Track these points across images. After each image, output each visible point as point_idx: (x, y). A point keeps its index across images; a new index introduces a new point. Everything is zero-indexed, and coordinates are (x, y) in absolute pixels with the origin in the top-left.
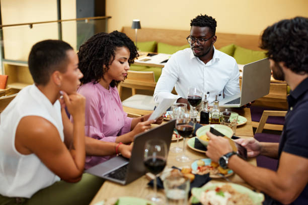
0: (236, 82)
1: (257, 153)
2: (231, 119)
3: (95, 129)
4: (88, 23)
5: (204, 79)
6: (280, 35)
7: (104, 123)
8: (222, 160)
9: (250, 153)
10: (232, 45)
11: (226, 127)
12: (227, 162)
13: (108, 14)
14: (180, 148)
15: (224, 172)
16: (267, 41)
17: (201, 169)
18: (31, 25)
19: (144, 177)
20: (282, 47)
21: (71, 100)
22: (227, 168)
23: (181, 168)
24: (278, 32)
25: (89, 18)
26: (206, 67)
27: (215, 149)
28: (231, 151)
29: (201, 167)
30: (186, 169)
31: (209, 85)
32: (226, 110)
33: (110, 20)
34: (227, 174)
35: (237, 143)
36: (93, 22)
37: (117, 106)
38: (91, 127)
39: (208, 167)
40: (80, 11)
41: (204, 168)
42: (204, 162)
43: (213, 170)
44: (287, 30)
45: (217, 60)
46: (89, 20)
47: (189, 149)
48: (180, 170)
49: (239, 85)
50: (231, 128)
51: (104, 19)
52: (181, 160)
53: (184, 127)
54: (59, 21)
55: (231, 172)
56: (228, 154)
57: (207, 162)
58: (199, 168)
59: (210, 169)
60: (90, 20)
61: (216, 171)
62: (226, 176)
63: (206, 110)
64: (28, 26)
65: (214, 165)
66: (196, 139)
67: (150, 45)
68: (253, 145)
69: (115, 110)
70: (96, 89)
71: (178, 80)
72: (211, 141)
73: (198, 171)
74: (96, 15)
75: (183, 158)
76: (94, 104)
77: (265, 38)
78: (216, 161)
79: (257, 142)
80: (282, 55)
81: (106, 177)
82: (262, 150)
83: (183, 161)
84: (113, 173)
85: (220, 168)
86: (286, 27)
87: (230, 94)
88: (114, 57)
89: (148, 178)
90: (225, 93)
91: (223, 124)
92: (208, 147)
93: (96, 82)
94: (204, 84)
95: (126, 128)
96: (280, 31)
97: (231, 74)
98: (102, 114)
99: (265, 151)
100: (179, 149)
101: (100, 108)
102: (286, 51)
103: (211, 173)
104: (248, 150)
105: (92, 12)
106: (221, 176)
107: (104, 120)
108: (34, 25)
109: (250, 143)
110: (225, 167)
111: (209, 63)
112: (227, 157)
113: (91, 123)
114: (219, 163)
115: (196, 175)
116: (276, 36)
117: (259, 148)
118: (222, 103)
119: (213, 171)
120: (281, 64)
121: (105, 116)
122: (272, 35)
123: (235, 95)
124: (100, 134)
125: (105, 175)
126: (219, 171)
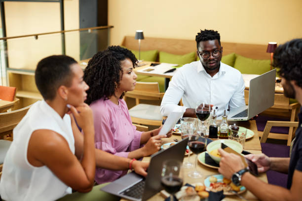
0: (241, 94)
1: (267, 168)
2: (239, 134)
3: (107, 145)
4: (90, 33)
5: (210, 93)
6: (292, 55)
7: (115, 138)
8: (235, 176)
9: (261, 169)
10: (233, 54)
11: (235, 142)
12: (240, 179)
13: (110, 23)
14: (191, 163)
15: (236, 188)
16: (279, 60)
17: (214, 186)
18: (37, 36)
19: (159, 194)
20: (294, 67)
21: (79, 112)
22: (240, 185)
23: (194, 185)
24: (290, 52)
25: (92, 28)
26: (212, 80)
27: (227, 166)
28: (244, 168)
29: (213, 183)
30: (200, 187)
31: (215, 97)
32: (235, 124)
33: (112, 29)
34: (239, 191)
35: (247, 159)
36: (96, 32)
37: (127, 121)
38: (103, 143)
39: (221, 184)
40: (83, 21)
41: (217, 185)
42: (216, 179)
43: (225, 186)
44: (299, 50)
45: (223, 73)
46: (92, 30)
47: (200, 164)
48: (194, 187)
49: (244, 97)
50: (240, 142)
51: (107, 28)
52: (193, 175)
53: (196, 143)
54: (63, 32)
55: (243, 188)
56: (240, 171)
57: (219, 178)
58: (212, 185)
59: (222, 186)
60: (94, 30)
61: (229, 189)
62: (239, 193)
63: (215, 125)
64: (34, 37)
65: (226, 182)
66: (206, 154)
67: (152, 54)
68: (263, 161)
69: (125, 124)
70: (107, 105)
71: (185, 93)
72: (223, 159)
73: (211, 187)
74: (98, 25)
75: (195, 174)
76: (105, 120)
77: (277, 57)
78: (228, 177)
79: (267, 158)
80: (293, 74)
81: (122, 195)
82: (272, 165)
83: (195, 177)
84: (128, 191)
85: (232, 185)
86: (298, 46)
87: (236, 106)
88: (122, 71)
89: (162, 196)
90: (231, 106)
91: (232, 139)
92: (221, 164)
93: (107, 98)
94: (210, 96)
95: (135, 141)
96: (291, 50)
97: (237, 87)
98: (113, 129)
99: (274, 166)
100: (190, 165)
101: (111, 123)
102: (298, 70)
103: (224, 190)
104: (258, 166)
105: (95, 22)
106: (234, 193)
107: (116, 135)
108: (39, 36)
109: (261, 159)
110: (238, 184)
111: (216, 76)
112: (240, 175)
113: (103, 139)
114: (232, 180)
115: (210, 192)
116: (288, 55)
117: (269, 164)
118: (230, 117)
119: (226, 188)
120: (293, 83)
121: (116, 132)
122: (284, 54)
123: (241, 107)
124: (112, 150)
125: (120, 193)
126: (232, 187)
